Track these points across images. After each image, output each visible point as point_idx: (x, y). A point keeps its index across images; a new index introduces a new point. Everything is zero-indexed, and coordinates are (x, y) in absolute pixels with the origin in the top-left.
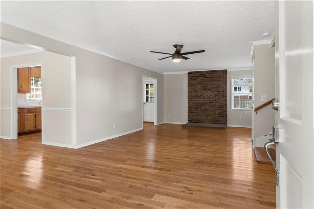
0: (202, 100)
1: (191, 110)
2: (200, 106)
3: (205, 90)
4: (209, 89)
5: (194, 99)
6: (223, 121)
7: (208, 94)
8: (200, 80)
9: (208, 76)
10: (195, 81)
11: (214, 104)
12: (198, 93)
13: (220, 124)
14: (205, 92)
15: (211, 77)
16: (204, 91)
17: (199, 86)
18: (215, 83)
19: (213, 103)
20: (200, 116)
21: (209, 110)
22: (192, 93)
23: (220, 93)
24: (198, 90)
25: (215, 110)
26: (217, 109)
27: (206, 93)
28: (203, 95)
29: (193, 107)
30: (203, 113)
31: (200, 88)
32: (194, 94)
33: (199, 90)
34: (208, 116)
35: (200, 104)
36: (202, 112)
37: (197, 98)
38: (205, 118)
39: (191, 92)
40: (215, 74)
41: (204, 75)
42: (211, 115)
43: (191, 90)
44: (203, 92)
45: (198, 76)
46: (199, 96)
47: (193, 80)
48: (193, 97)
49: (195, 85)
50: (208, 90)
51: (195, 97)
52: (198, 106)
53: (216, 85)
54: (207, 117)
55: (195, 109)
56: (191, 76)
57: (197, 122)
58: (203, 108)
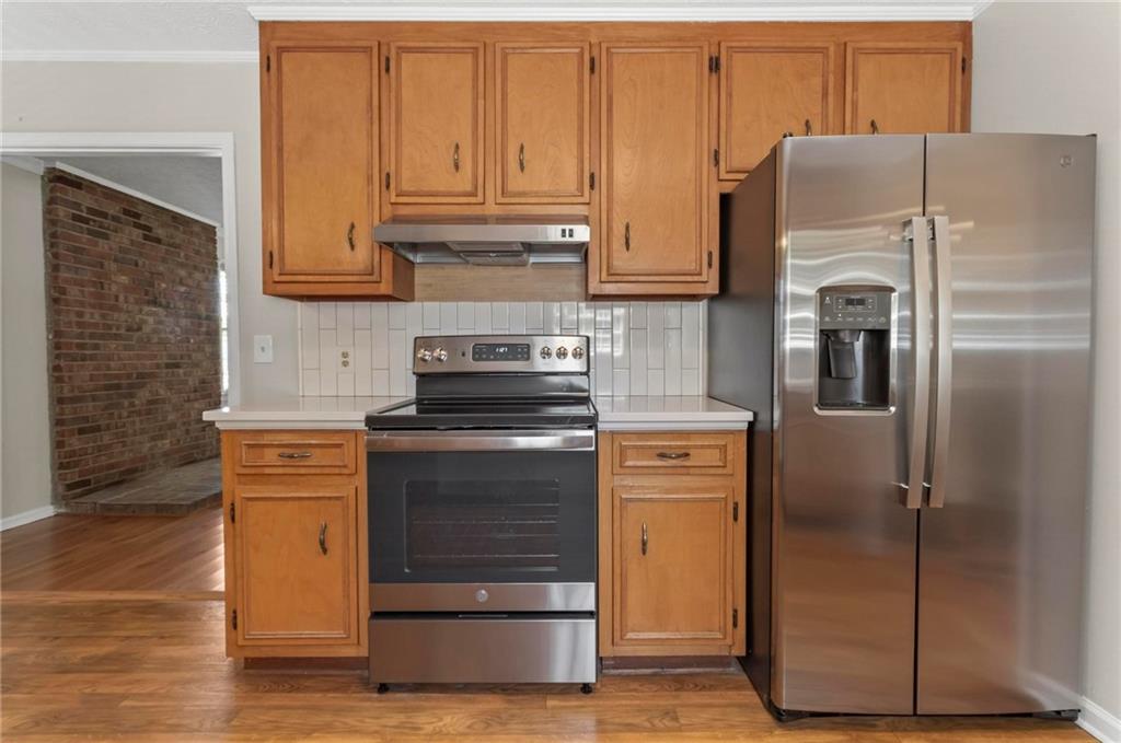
0: (139, 357)
1: (86, 419)
2: (131, 386)
3: (149, 303)
4: (164, 302)
5: (96, 347)
6: (211, 444)
7: (160, 322)
8: (126, 242)
9: (160, 232)
10: (103, 246)
11: (185, 374)
12: (116, 315)
13: (202, 460)
14: (148, 315)
15: (169, 245)
16: (146, 308)
17: (124, 279)
18: (183, 273)
19: (181, 371)
20: (133, 443)
21: (168, 407)
22: (88, 310)
23: (200, 325)
24: (117, 298)
25: (189, 401)
26: (192, 396)
27: (151, 320)
28: (139, 329)
29: (94, 399)
30: (141, 421)
31: (126, 289)
32: (97, 316)
33: (121, 298)
34: (162, 437)
35: (129, 376)
36: (137, 419)
37: (113, 344)
38: (151, 449)
39: (82, 304)
40: (184, 233)
41: (142, 222)
42: (172, 426)
43: (82, 292)
44: (141, 311)
45: (115, 219)
46: (122, 331)
47: (90, 232)
48: (92, 336)
49: (102, 266)
50: (160, 305)
51: (102, 337)
52: (118, 387)
53: (187, 286)
54: (159, 443)
55: (106, 408)
56: (77, 206)
57: (116, 479)
58: (143, 395)
